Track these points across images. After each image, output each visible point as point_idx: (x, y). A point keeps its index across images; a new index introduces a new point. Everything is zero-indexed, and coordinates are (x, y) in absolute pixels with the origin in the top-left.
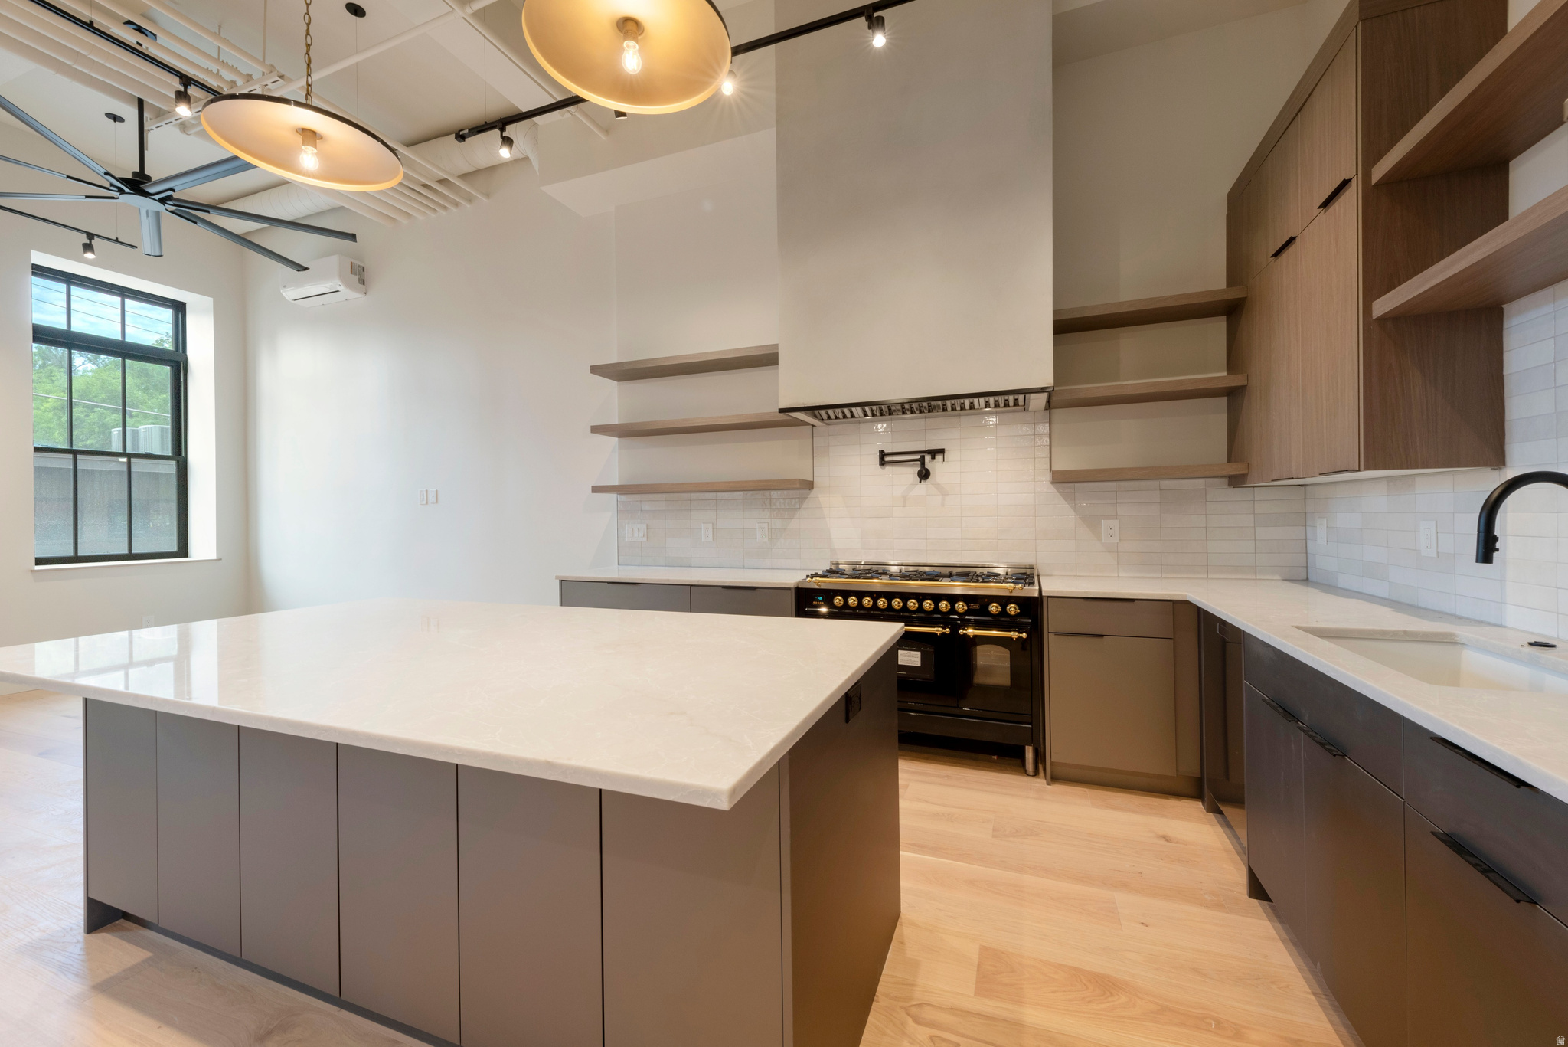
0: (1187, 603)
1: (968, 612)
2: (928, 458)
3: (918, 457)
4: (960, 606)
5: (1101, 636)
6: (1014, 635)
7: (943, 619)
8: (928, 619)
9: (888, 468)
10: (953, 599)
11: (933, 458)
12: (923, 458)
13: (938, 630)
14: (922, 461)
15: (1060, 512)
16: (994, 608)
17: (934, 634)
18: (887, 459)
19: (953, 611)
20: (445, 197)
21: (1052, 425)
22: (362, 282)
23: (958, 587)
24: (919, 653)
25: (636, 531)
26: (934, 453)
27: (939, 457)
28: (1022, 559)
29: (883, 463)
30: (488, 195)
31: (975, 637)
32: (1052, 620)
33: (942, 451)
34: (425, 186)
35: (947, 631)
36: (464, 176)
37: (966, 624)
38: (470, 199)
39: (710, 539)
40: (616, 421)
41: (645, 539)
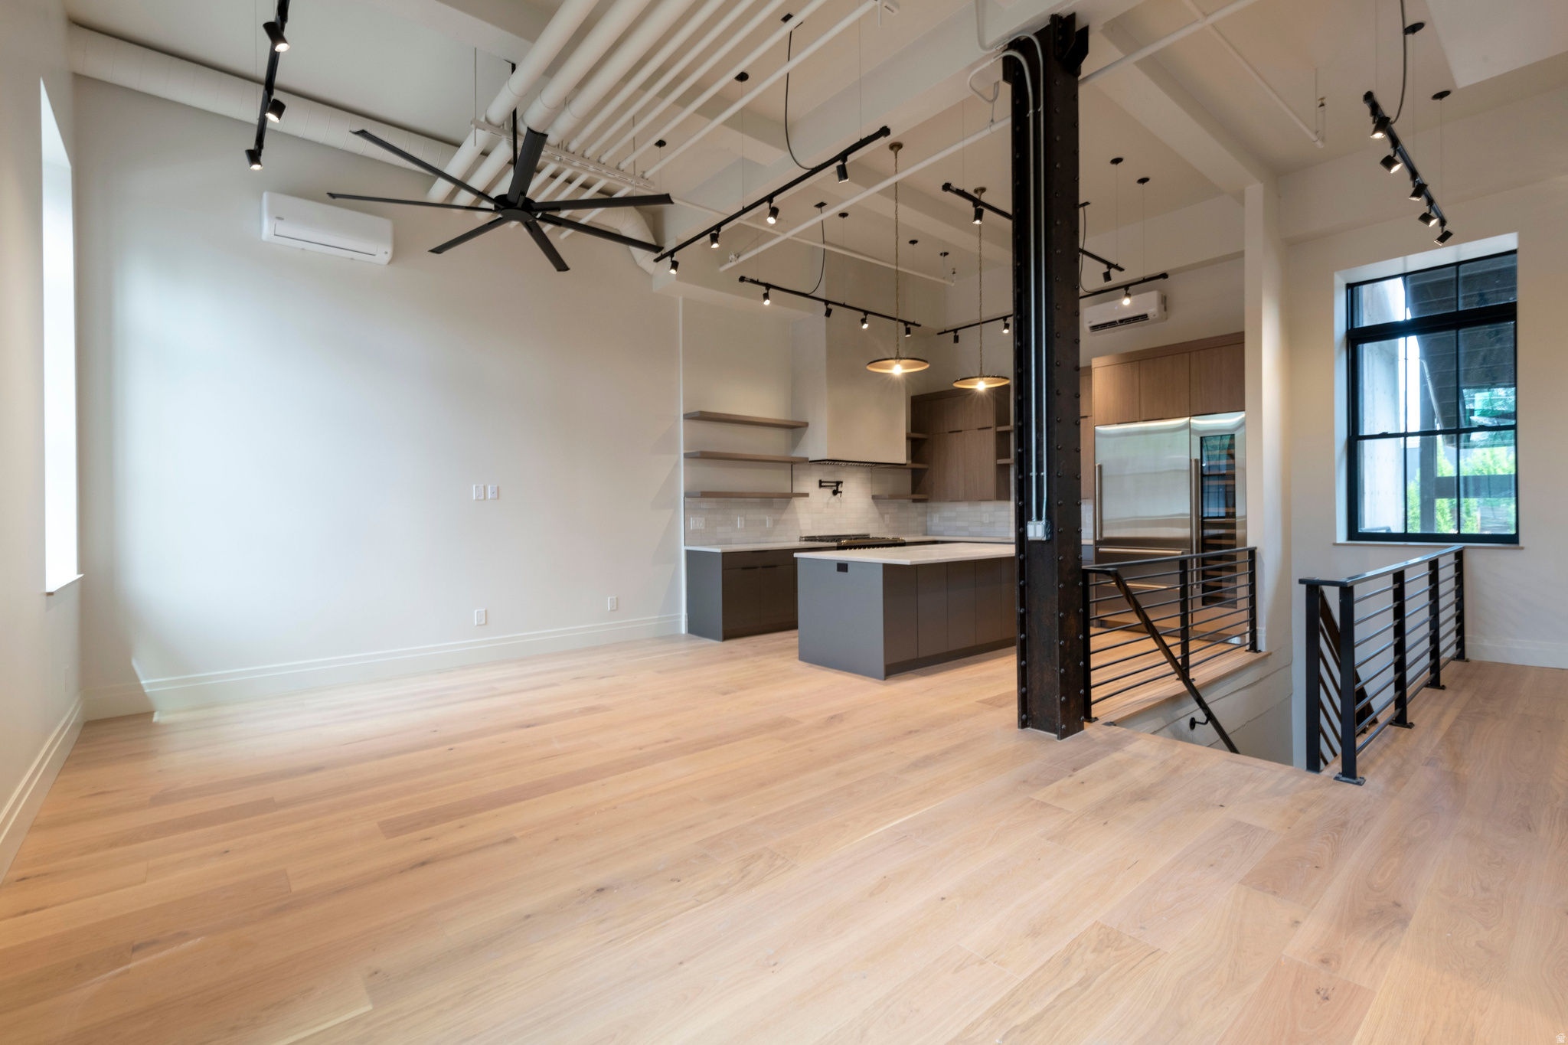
3: (837, 483)
9: (822, 489)
14: (837, 486)
18: (823, 484)
25: (697, 523)
27: (840, 485)
29: (821, 486)
33: (842, 482)
39: (743, 526)
41: (704, 527)
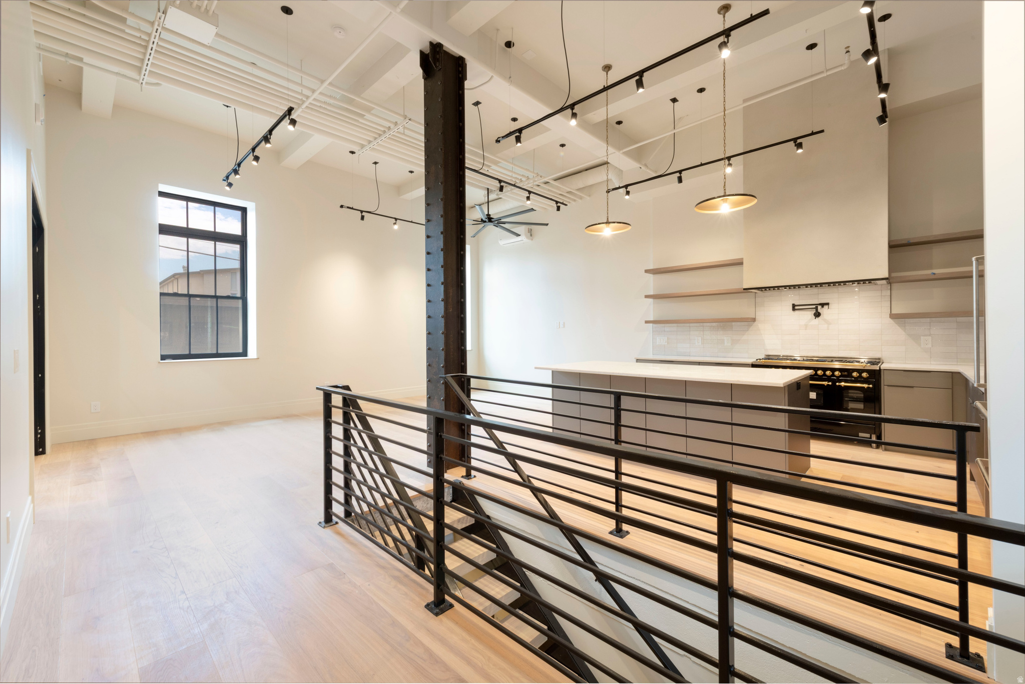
0: (959, 373)
1: (840, 376)
2: (819, 307)
3: (814, 307)
4: (837, 373)
5: (913, 387)
6: (866, 386)
7: (828, 379)
8: (820, 378)
9: (797, 312)
10: (833, 370)
11: (823, 307)
12: (817, 307)
13: (825, 383)
14: (816, 308)
15: (896, 331)
16: (855, 374)
17: (824, 385)
18: (796, 308)
19: (833, 375)
20: (569, 198)
21: (893, 292)
22: (531, 235)
23: (837, 365)
24: (815, 393)
25: (661, 340)
26: (823, 305)
27: (826, 307)
28: (875, 355)
29: (794, 309)
30: (590, 196)
31: (845, 386)
32: (885, 380)
33: (828, 304)
34: (561, 194)
35: (830, 383)
36: (578, 190)
37: (840, 381)
38: (581, 198)
39: (700, 344)
40: (652, 294)
41: (667, 343)
